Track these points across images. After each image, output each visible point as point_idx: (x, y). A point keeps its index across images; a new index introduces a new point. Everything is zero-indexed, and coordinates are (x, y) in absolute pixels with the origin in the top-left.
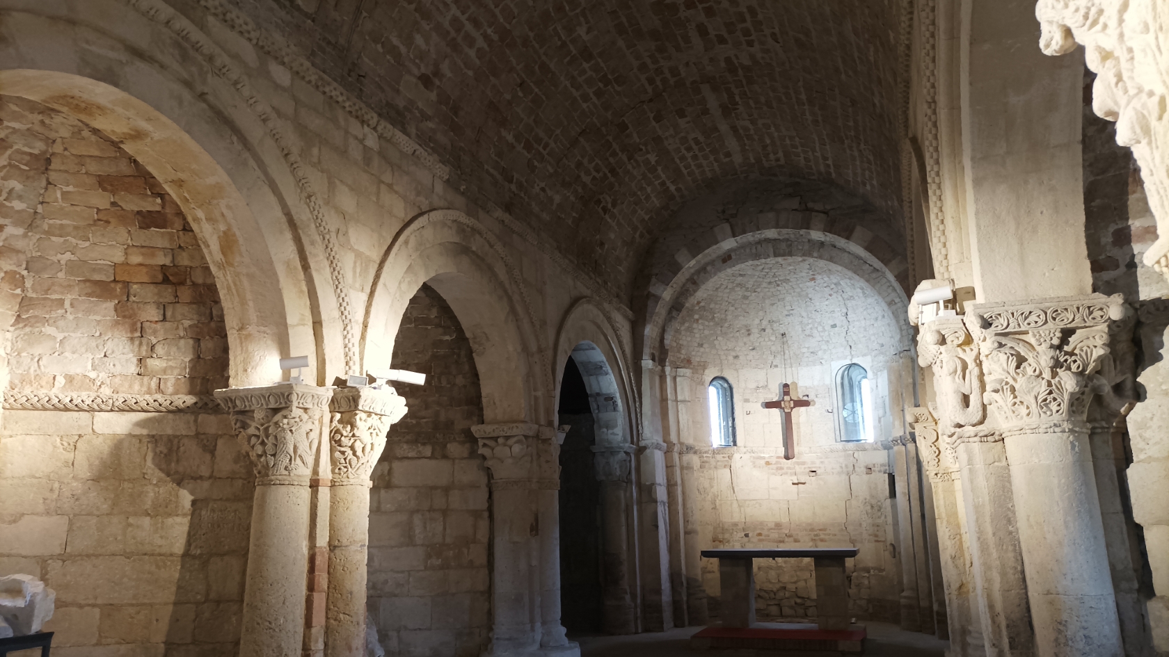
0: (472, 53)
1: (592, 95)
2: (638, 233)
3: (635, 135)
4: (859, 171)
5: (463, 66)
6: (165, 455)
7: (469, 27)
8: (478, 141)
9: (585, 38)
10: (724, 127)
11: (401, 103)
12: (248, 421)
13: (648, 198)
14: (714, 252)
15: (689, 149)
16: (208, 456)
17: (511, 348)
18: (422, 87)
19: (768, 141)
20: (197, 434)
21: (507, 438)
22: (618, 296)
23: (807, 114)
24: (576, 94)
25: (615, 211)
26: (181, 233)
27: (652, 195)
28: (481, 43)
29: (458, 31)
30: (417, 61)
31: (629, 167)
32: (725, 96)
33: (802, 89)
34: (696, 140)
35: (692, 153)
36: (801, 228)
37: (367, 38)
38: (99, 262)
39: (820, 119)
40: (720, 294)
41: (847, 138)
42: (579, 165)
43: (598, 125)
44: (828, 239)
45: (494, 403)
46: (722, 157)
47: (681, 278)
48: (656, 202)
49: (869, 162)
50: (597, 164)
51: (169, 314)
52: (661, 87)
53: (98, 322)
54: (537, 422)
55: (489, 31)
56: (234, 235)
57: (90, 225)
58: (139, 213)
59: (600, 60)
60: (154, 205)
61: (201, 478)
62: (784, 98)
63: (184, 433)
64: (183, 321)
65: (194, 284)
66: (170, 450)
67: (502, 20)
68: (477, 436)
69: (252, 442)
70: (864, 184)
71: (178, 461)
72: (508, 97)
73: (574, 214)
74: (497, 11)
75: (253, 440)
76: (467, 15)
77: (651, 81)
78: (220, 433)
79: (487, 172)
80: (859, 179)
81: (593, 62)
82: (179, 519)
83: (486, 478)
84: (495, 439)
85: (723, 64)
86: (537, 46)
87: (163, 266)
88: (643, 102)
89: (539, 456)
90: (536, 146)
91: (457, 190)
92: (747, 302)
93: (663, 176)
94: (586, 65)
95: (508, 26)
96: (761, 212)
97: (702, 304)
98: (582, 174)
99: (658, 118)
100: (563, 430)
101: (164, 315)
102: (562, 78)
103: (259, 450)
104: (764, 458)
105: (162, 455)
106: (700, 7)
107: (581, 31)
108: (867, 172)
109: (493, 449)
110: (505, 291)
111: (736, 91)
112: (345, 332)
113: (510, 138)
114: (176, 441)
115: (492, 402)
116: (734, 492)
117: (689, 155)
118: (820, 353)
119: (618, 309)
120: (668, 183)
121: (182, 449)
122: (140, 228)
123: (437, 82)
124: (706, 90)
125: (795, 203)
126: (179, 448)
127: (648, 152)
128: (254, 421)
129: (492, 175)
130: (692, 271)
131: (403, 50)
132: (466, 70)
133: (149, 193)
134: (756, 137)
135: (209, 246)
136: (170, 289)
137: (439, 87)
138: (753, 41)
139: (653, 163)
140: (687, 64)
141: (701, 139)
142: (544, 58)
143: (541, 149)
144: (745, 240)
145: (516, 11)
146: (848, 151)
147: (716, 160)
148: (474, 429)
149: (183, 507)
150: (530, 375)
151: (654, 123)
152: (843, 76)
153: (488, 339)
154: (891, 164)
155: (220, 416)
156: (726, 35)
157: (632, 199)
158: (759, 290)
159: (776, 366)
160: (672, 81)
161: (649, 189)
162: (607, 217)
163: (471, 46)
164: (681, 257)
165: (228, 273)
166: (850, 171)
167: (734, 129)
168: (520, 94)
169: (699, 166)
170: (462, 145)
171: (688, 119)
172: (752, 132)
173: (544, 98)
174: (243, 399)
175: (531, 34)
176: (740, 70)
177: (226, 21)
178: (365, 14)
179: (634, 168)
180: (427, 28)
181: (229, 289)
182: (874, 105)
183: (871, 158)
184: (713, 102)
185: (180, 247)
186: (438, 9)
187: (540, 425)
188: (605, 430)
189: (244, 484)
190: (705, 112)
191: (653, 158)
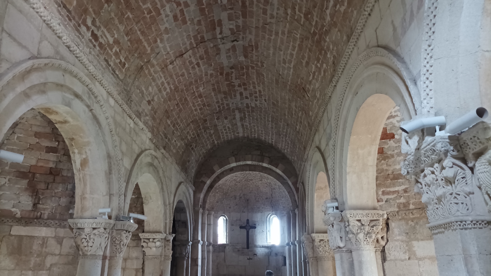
0: (165, 93)
1: (198, 109)
2: (201, 157)
3: (209, 124)
4: (284, 145)
5: (161, 98)
6: (41, 244)
7: (166, 85)
8: (160, 124)
9: (202, 91)
10: (239, 124)
11: (141, 110)
12: (81, 232)
13: (207, 145)
14: (227, 167)
15: (225, 130)
16: (59, 246)
17: (160, 203)
18: (147, 104)
19: (253, 131)
20: (55, 236)
21: (154, 239)
22: (191, 181)
23: (270, 124)
24: (193, 108)
25: (195, 149)
26: (62, 156)
27: (208, 144)
28: (168, 90)
29: (162, 86)
30: (148, 96)
31: (204, 134)
32: (243, 114)
33: (270, 117)
34: (229, 128)
35: (226, 131)
36: (260, 162)
37: (136, 87)
38: (24, 164)
39: (274, 127)
40: (227, 183)
41: (282, 135)
42: (188, 133)
43: (198, 119)
44: (269, 167)
45: (150, 225)
46: (236, 133)
47: (214, 176)
48: (209, 147)
49: (288, 143)
50: (194, 133)
51: (50, 186)
52: (222, 109)
53: (19, 188)
54: (165, 233)
55: (172, 86)
56: (88, 160)
57: (25, 150)
58: (47, 147)
59: (204, 98)
60: (55, 144)
61: (55, 255)
62: (263, 119)
63: (50, 236)
64: (55, 190)
65: (63, 176)
66: (43, 243)
67: (177, 83)
68: (141, 238)
69: (83, 241)
70: (284, 150)
71: (46, 247)
72: (172, 108)
73: (183, 150)
74: (176, 80)
75: (84, 240)
76: (166, 81)
77: (219, 107)
78: (65, 236)
79: (161, 135)
80: (283, 148)
81: (202, 99)
82: (44, 272)
83: (143, 255)
84: (149, 239)
85: (245, 105)
86: (185, 92)
87: (51, 168)
88: (214, 113)
89: (165, 247)
90: (176, 125)
91: (152, 142)
92: (236, 186)
93: (214, 138)
94: (199, 100)
95: (178, 85)
96: (246, 154)
97: (220, 186)
98: (188, 136)
99: (218, 119)
100: (172, 236)
101: (48, 187)
102: (190, 103)
103: (85, 244)
104: (237, 248)
105: (40, 245)
106: (243, 87)
107: (201, 89)
108: (286, 147)
109: (147, 243)
110: (161, 180)
111: (247, 114)
112: (120, 198)
113: (169, 122)
114: (46, 239)
115: (148, 224)
116: (225, 262)
117: (224, 132)
118: (261, 208)
119: (191, 187)
120: (215, 141)
121: (48, 243)
122: (46, 152)
123: (152, 103)
124: (237, 112)
125: (258, 153)
126: (47, 242)
127: (211, 129)
128: (84, 233)
129: (162, 136)
130: (219, 173)
131: (145, 92)
132: (161, 99)
133: (54, 140)
134: (249, 129)
135: (75, 163)
136: (52, 177)
137: (152, 104)
138: (258, 100)
139: (212, 133)
140: (233, 103)
141: (230, 127)
142: (186, 96)
143: (178, 127)
144: (239, 164)
145: (182, 81)
146: (281, 139)
147: (233, 134)
148: (140, 235)
149: (47, 267)
150: (165, 213)
151: (216, 120)
152: (287, 117)
153: (151, 199)
154: (298, 146)
155: (65, 229)
156: (249, 96)
157: (202, 145)
158: (241, 182)
159: (244, 212)
160: (226, 108)
161: (208, 142)
162: (192, 151)
163: (165, 91)
164: (215, 168)
165: (81, 173)
166: (280, 145)
167: (243, 125)
168: (176, 108)
169: (227, 136)
170: (155, 125)
171: (228, 120)
172: (248, 127)
173: (183, 109)
174: (81, 223)
175: (185, 88)
176: (250, 108)
177: (100, 83)
178: (137, 80)
179: (205, 134)
180: (153, 84)
181: (80, 180)
182: (296, 128)
183: (290, 142)
184: (238, 116)
185: (60, 161)
186: (158, 78)
187: (167, 234)
188: (180, 235)
189: (73, 258)
190: (234, 118)
191: (212, 132)
